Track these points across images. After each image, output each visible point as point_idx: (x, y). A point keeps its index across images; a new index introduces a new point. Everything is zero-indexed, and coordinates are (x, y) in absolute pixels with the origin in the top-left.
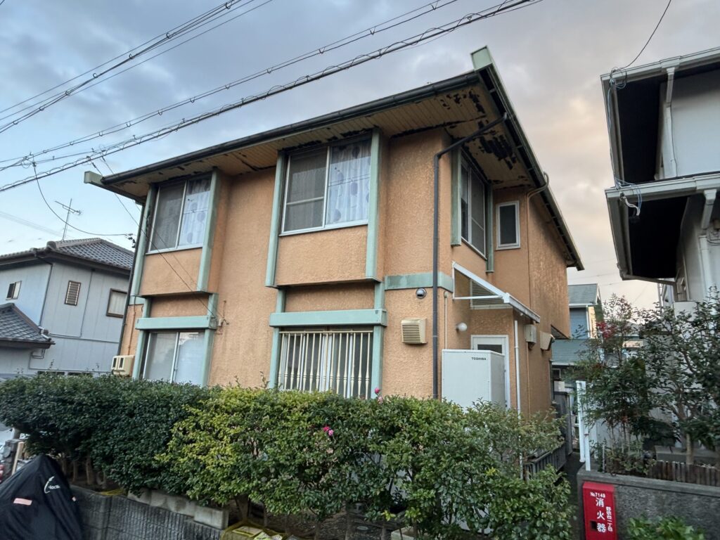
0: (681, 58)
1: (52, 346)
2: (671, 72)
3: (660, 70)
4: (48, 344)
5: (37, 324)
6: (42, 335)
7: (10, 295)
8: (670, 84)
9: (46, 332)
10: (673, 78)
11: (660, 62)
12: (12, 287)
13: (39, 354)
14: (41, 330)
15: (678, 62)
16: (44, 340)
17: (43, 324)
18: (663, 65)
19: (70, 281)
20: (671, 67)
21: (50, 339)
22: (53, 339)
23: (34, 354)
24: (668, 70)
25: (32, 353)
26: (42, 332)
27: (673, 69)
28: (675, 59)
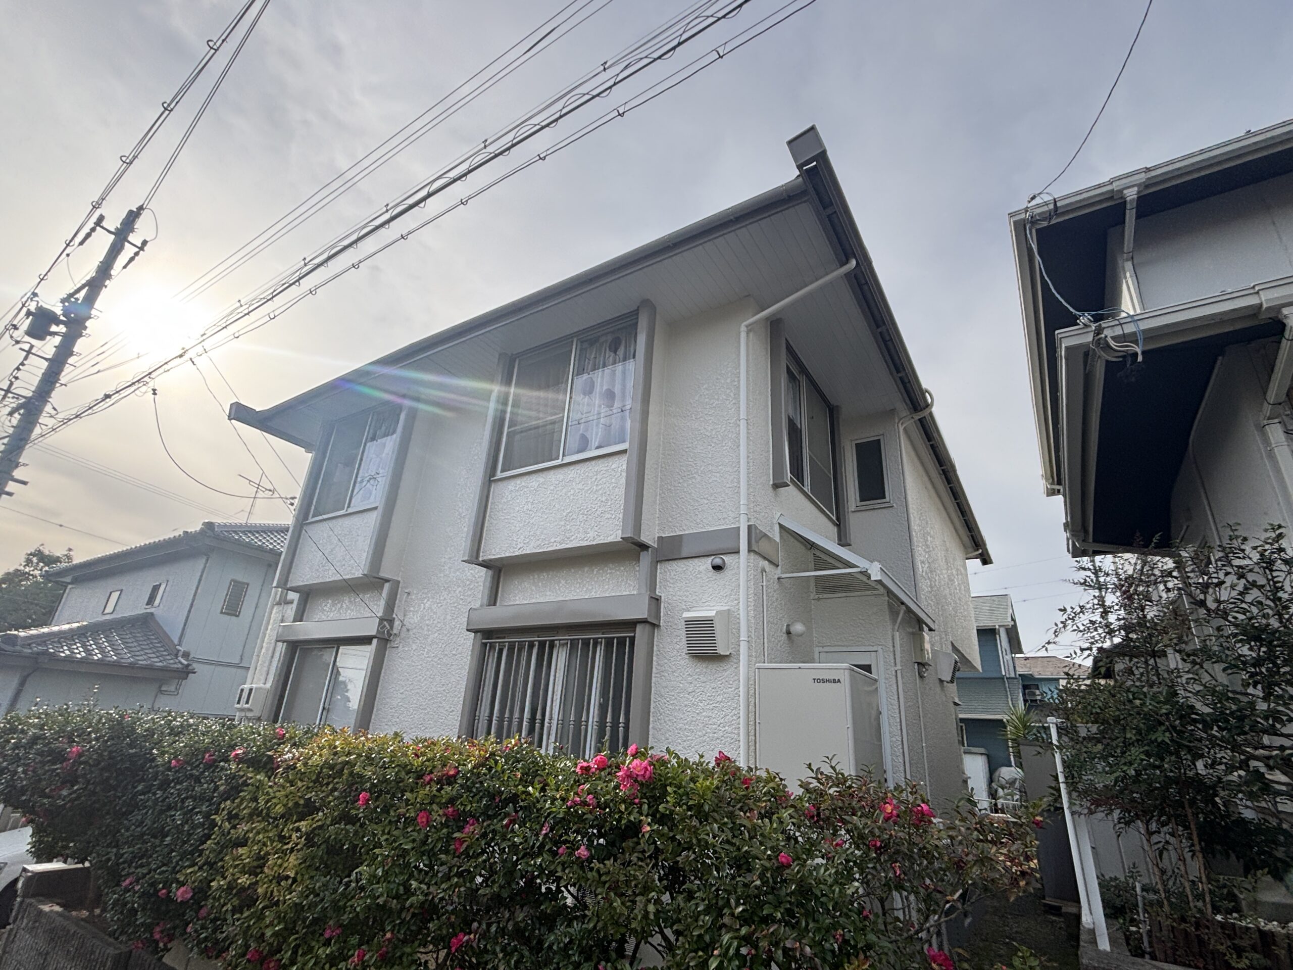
0: (1148, 170)
1: (191, 675)
2: (1131, 194)
3: (1111, 196)
4: (185, 672)
5: (176, 642)
6: (180, 658)
7: (151, 601)
8: (1130, 216)
9: (186, 655)
10: (1135, 205)
11: (1111, 182)
12: (156, 589)
13: (173, 688)
14: (178, 651)
15: (1142, 177)
16: (180, 666)
17: (185, 640)
18: (1116, 186)
19: (232, 580)
20: (1133, 186)
21: (188, 665)
22: (195, 665)
23: (163, 688)
24: (1125, 192)
25: (160, 687)
26: (181, 653)
27: (1136, 189)
28: (1137, 172)
